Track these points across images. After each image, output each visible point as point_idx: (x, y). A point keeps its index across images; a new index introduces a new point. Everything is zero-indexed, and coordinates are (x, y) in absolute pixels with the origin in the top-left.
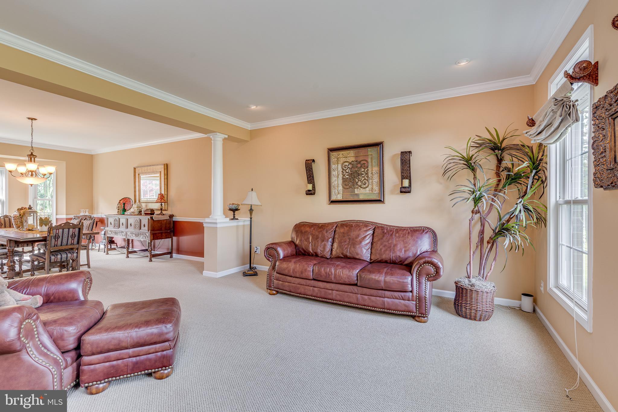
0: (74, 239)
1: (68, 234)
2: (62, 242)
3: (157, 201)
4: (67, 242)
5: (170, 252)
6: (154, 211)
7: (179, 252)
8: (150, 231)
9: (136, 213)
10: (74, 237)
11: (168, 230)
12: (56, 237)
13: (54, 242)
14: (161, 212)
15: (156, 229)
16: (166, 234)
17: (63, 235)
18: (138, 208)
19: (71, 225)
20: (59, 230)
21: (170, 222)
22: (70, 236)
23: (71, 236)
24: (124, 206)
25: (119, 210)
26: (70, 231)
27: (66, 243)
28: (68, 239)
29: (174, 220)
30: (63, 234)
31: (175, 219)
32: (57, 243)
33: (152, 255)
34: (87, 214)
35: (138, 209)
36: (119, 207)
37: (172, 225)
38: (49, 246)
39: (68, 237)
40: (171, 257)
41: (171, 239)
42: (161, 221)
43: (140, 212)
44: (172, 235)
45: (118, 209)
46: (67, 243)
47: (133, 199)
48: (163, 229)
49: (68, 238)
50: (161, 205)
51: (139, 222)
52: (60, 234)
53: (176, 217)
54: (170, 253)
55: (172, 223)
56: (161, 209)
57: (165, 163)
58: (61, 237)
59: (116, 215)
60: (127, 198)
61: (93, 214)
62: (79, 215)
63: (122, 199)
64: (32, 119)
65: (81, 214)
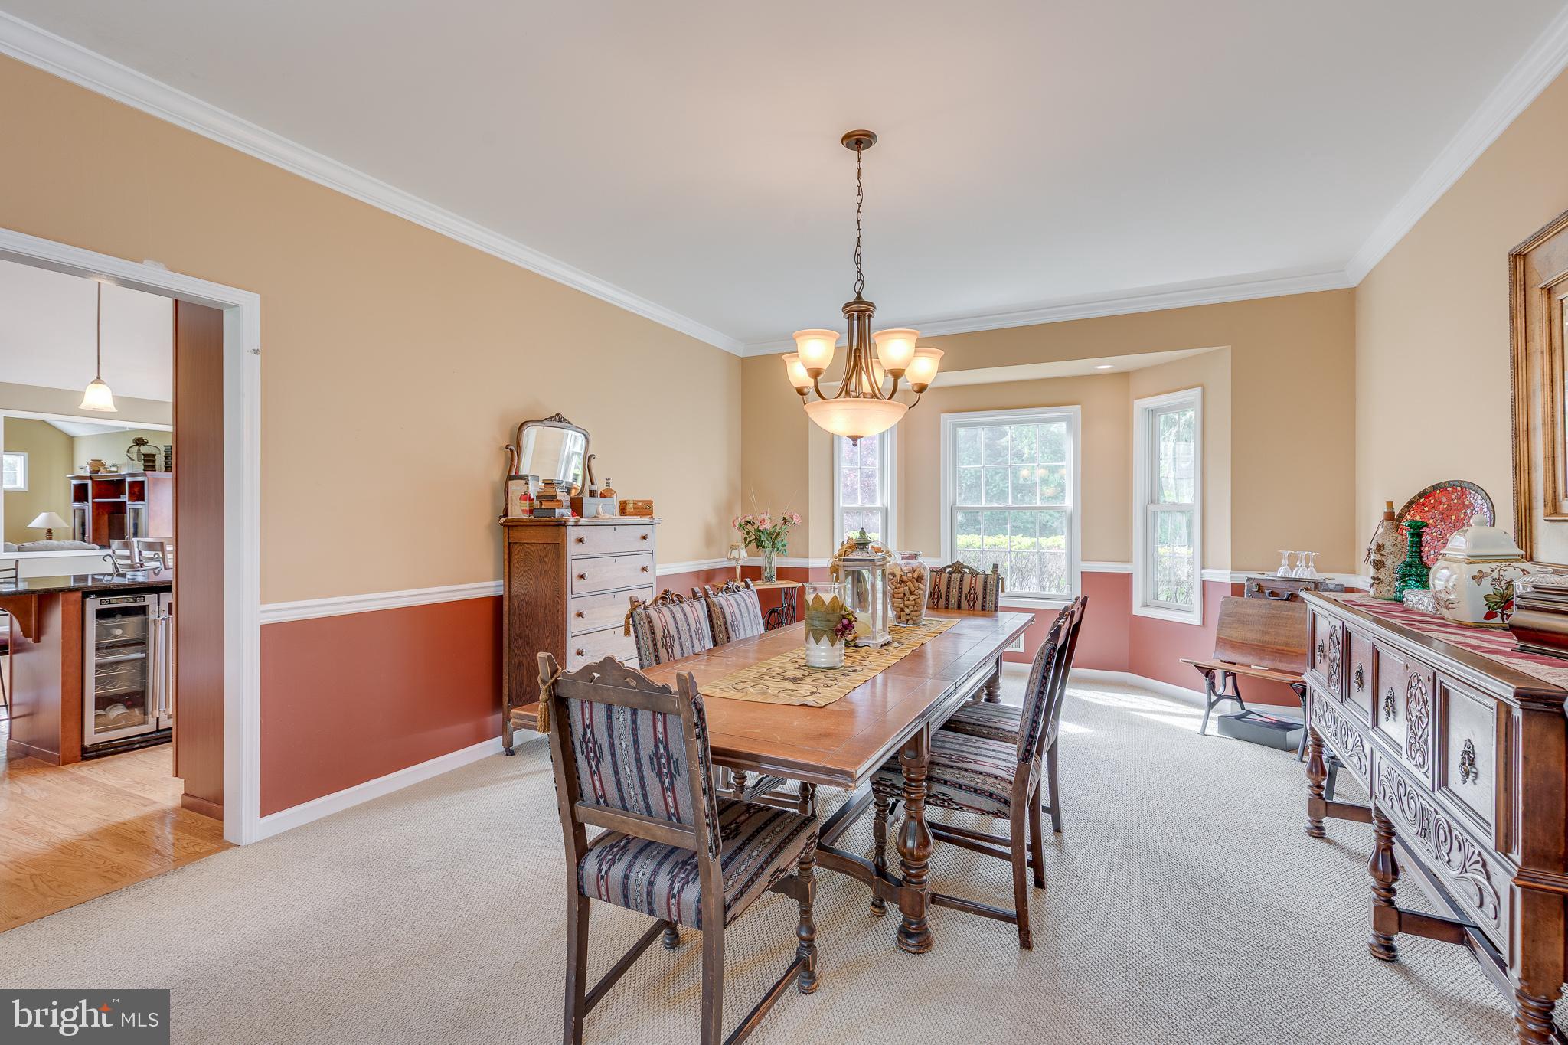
0: (671, 784)
1: (637, 742)
2: (620, 789)
4: (645, 796)
9: (1469, 612)
10: (672, 775)
13: (589, 774)
17: (613, 746)
18: (1483, 567)
19: (633, 683)
20: (595, 706)
22: (644, 758)
23: (650, 757)
24: (1416, 546)
25: (1385, 572)
26: (641, 722)
28: (641, 778)
30: (612, 737)
34: (1306, 573)
35: (1481, 578)
36: (1380, 548)
38: (571, 791)
39: (638, 760)
43: (1502, 599)
45: (1381, 564)
46: (647, 805)
49: (639, 769)
52: (601, 737)
58: (607, 754)
60: (1452, 484)
61: (1355, 573)
62: (1270, 575)
63: (1420, 496)
64: (859, 141)
65: (1281, 572)
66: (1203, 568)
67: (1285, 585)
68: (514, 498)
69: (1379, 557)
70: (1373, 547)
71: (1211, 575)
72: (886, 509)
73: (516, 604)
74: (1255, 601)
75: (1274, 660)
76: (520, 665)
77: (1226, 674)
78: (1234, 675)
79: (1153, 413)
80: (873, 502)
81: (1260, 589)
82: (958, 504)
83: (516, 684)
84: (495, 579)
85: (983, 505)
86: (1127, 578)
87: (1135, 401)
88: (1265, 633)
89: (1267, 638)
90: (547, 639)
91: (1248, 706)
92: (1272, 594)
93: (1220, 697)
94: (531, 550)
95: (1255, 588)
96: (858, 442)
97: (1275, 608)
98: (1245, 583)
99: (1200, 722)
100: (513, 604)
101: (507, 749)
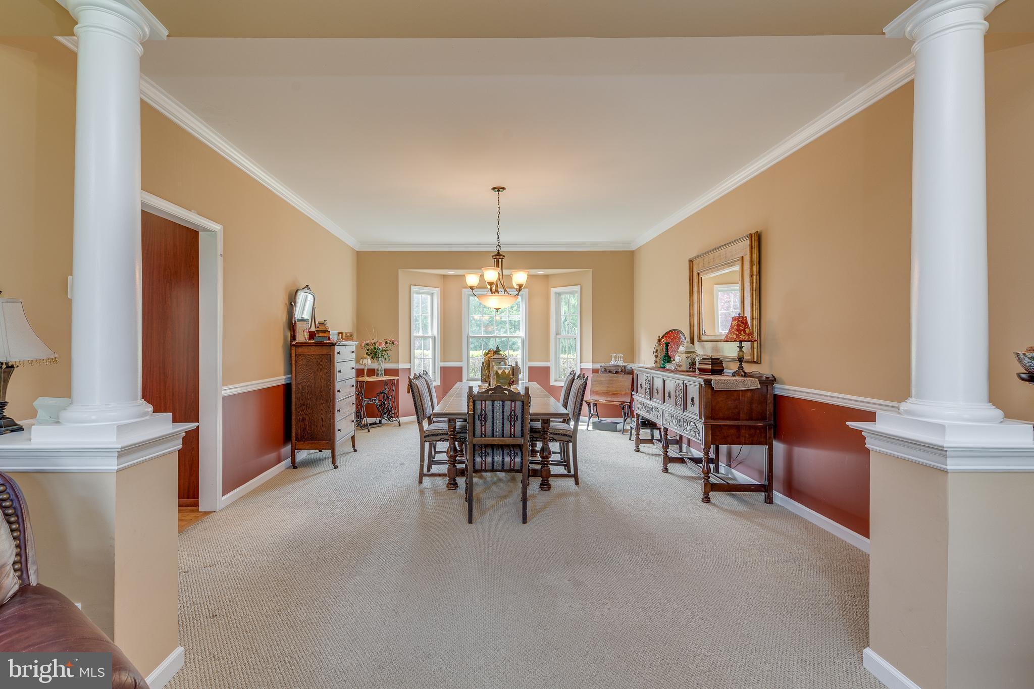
0: (514, 424)
1: (503, 412)
2: (493, 430)
3: (727, 336)
4: (503, 430)
5: (763, 486)
6: (721, 363)
7: (792, 490)
8: (703, 419)
9: (684, 368)
10: (515, 421)
11: (758, 419)
12: (481, 417)
13: (480, 426)
14: (741, 368)
15: (721, 415)
16: (752, 431)
17: (493, 415)
18: (689, 355)
19: (507, 392)
20: (487, 402)
21: (765, 397)
22: (506, 417)
23: (508, 416)
24: (667, 350)
25: (658, 358)
26: (506, 405)
27: (501, 433)
28: (503, 424)
29: (777, 392)
30: (493, 412)
31: (780, 389)
32: (485, 430)
33: (709, 486)
34: (620, 363)
35: (687, 358)
36: (657, 351)
37: (770, 408)
38: (471, 434)
39: (503, 418)
40: (769, 500)
41: (767, 447)
42: (735, 394)
43: (693, 364)
44: (770, 438)
45: (656, 356)
46: (503, 433)
47: (687, 333)
48: (741, 415)
49: (503, 421)
50: (741, 347)
51: (682, 390)
52: (489, 412)
53: (783, 383)
54: (766, 489)
55: (770, 400)
56: (741, 360)
57: (753, 232)
58: (490, 418)
59: (651, 369)
60: (674, 330)
61: (633, 363)
62: (608, 365)
63: (666, 334)
64: (498, 189)
65: (612, 363)
66: (581, 363)
67: (614, 368)
68: (300, 331)
69: (657, 354)
70: (655, 351)
71: (585, 366)
72: (435, 337)
73: (300, 388)
74: (604, 375)
75: (611, 397)
76: (304, 419)
77: (594, 404)
78: (596, 404)
79: (558, 294)
80: (428, 333)
81: (605, 370)
82: (470, 335)
83: (301, 430)
84: (284, 375)
85: (482, 335)
86: (547, 369)
87: (552, 289)
88: (608, 387)
89: (609, 389)
90: (322, 404)
91: (602, 419)
92: (609, 372)
93: (592, 415)
94: (311, 359)
95: (603, 370)
96: (499, 311)
97: (611, 377)
98: (600, 368)
99: (586, 426)
100: (298, 388)
101: (293, 465)
